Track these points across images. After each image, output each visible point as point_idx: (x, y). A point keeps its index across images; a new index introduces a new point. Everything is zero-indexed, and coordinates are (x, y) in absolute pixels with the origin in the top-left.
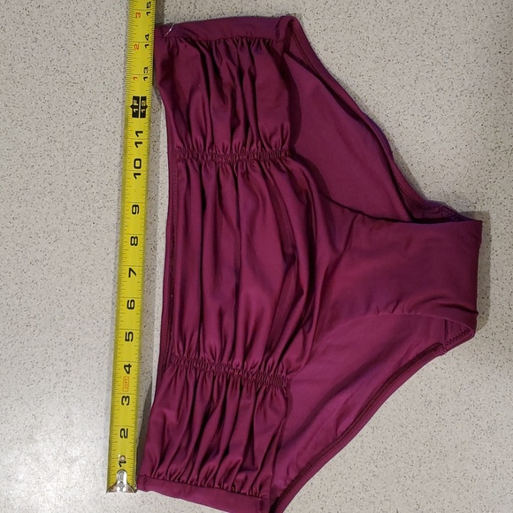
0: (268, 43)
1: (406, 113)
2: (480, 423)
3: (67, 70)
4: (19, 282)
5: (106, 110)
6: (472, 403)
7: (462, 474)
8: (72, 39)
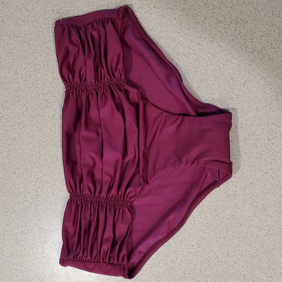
0: (113, 21)
1: (201, 37)
2: (258, 205)
3: (20, 35)
4: (7, 151)
5: (42, 54)
6: (252, 194)
7: (251, 234)
8: (21, 18)
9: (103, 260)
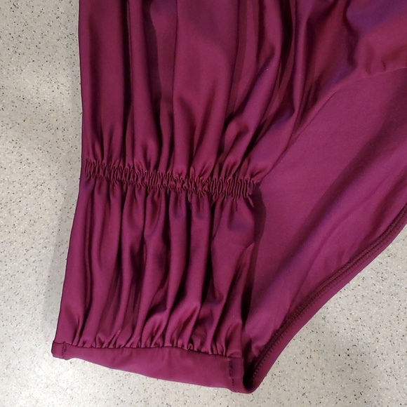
9: (172, 342)
